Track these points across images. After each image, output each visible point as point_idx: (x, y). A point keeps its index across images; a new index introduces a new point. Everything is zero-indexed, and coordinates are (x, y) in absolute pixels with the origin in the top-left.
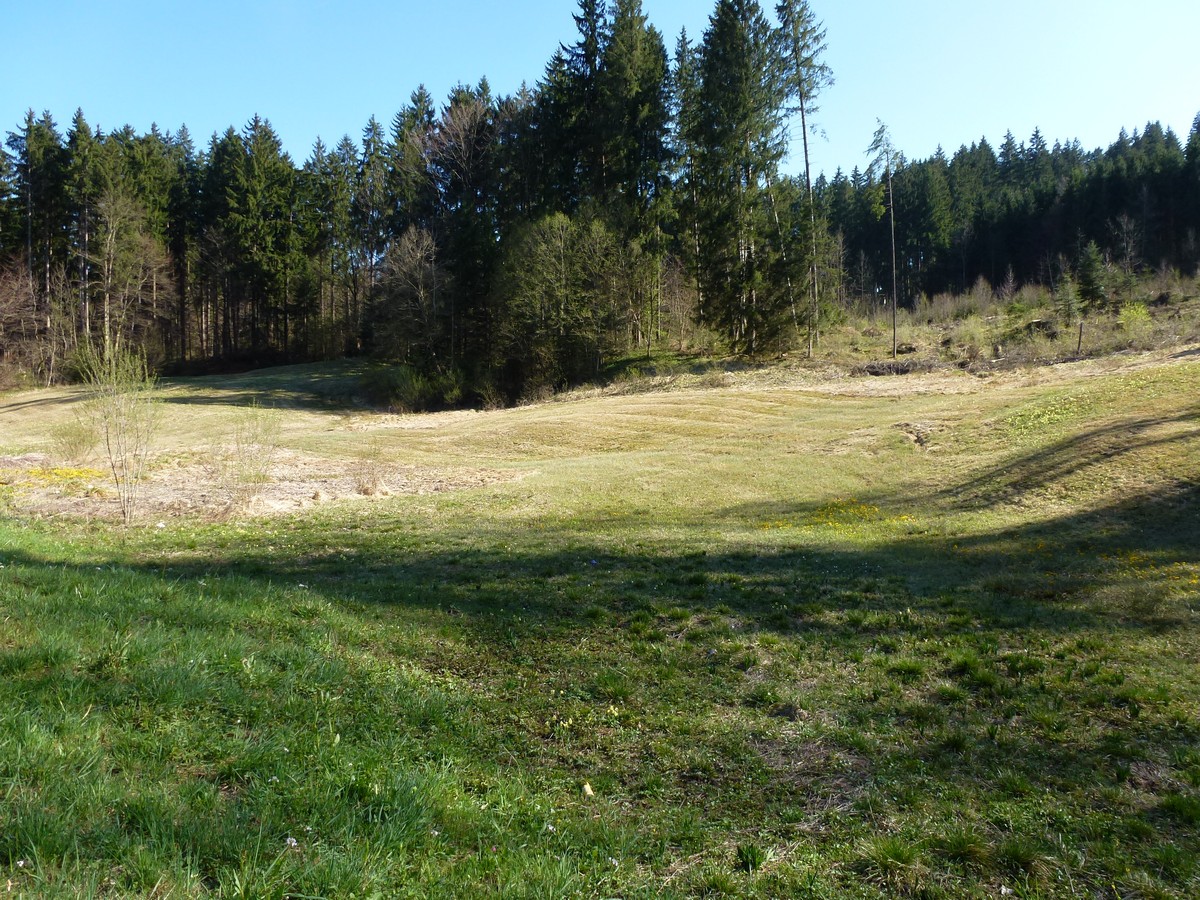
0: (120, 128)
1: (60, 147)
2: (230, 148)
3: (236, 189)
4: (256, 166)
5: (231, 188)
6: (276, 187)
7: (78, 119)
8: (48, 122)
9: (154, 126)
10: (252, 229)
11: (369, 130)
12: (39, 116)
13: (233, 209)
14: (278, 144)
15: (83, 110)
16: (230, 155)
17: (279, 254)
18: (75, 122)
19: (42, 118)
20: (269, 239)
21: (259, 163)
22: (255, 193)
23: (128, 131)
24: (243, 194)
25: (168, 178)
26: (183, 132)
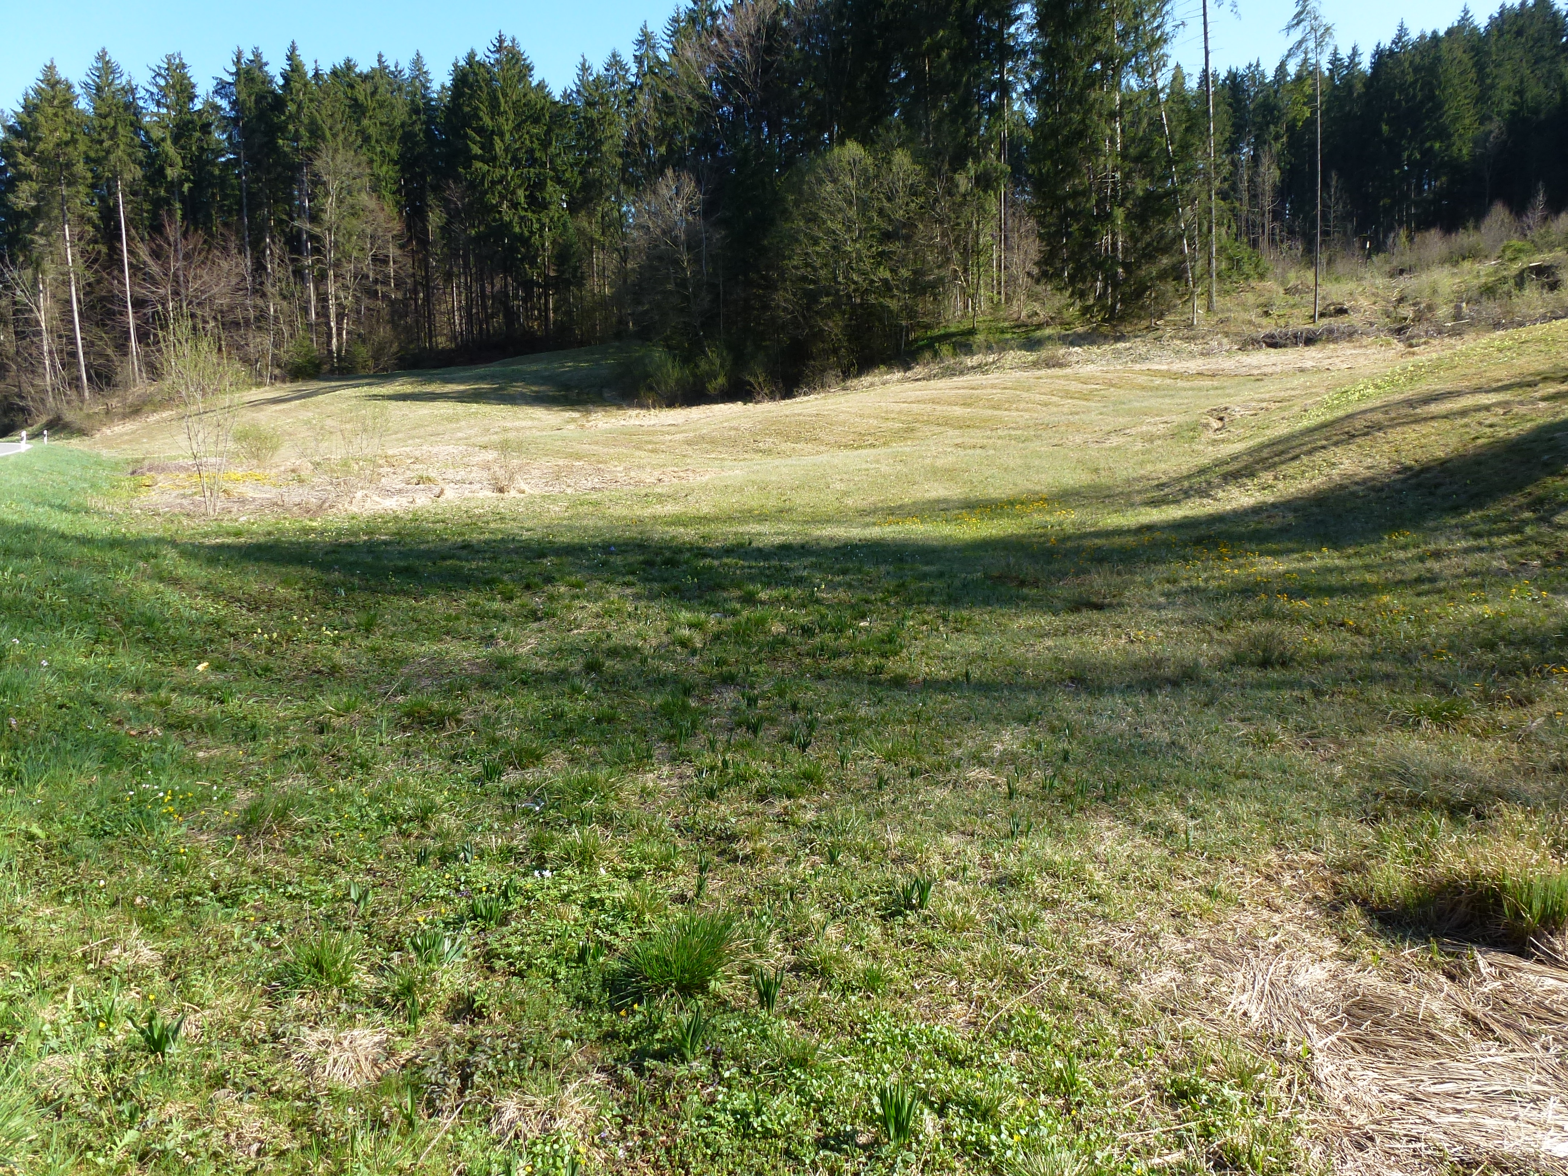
0: (340, 62)
1: (273, 92)
2: (471, 78)
3: (480, 131)
4: (502, 101)
5: (474, 129)
6: (528, 126)
7: (292, 57)
8: (258, 62)
9: (380, 56)
10: (500, 182)
11: (641, 43)
12: (248, 55)
13: (476, 157)
14: (529, 68)
15: (297, 44)
16: (471, 87)
17: (534, 212)
18: (289, 59)
19: (252, 58)
20: (521, 193)
21: (505, 95)
22: (502, 135)
23: (349, 66)
24: (487, 136)
25: (398, 122)
26: (418, 62)
